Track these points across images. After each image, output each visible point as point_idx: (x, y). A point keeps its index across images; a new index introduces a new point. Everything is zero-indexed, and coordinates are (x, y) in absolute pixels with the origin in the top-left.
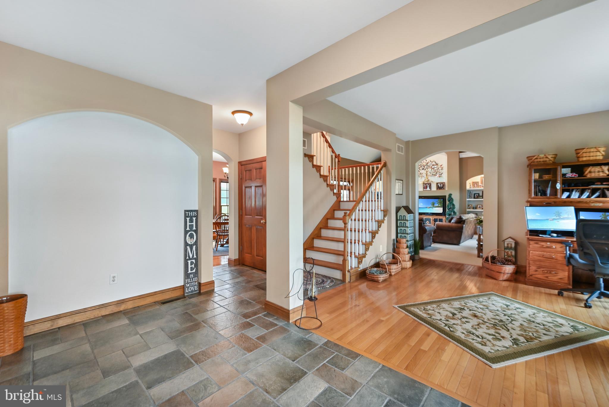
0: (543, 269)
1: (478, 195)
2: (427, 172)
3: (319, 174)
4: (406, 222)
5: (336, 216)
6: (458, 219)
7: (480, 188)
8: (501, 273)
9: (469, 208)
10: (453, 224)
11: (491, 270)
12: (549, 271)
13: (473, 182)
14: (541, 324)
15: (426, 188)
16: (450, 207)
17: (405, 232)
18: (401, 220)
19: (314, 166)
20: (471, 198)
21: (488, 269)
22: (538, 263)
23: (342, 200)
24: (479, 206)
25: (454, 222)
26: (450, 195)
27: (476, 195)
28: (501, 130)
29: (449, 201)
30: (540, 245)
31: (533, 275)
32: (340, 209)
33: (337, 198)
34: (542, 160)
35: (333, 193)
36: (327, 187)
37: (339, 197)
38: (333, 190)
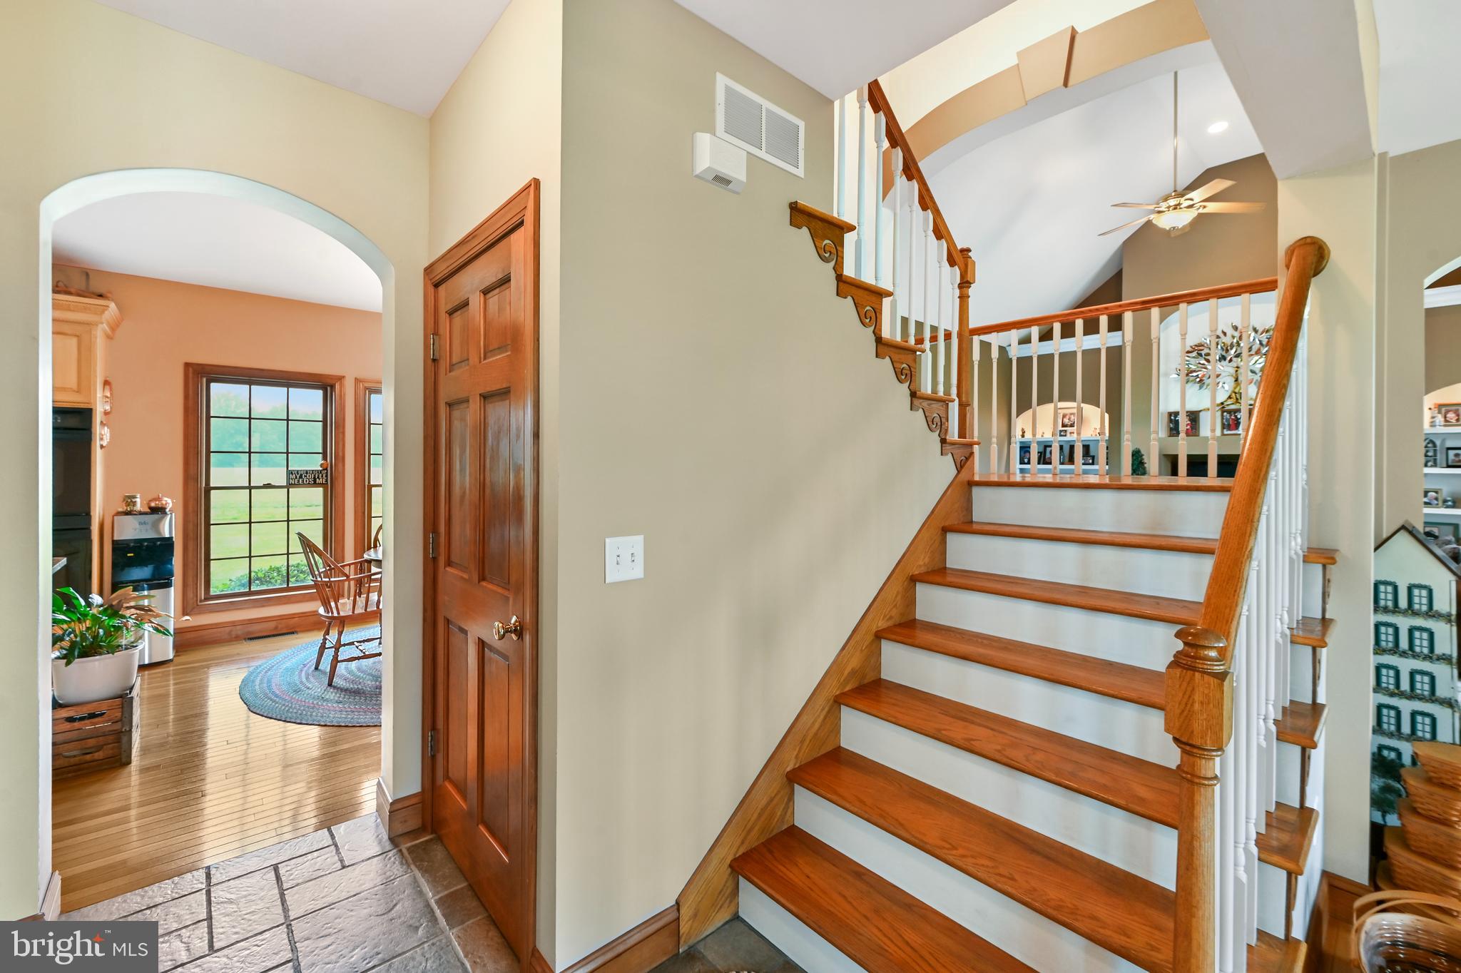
2: (1240, 371)
3: (873, 338)
5: (951, 562)
9: (1427, 503)
13: (1442, 406)
15: (1233, 426)
17: (1422, 687)
18: (1387, 612)
19: (845, 286)
20: (1434, 465)
23: (978, 477)
27: (1451, 452)
32: (973, 525)
33: (960, 467)
35: (940, 444)
36: (911, 409)
37: (968, 463)
38: (939, 424)
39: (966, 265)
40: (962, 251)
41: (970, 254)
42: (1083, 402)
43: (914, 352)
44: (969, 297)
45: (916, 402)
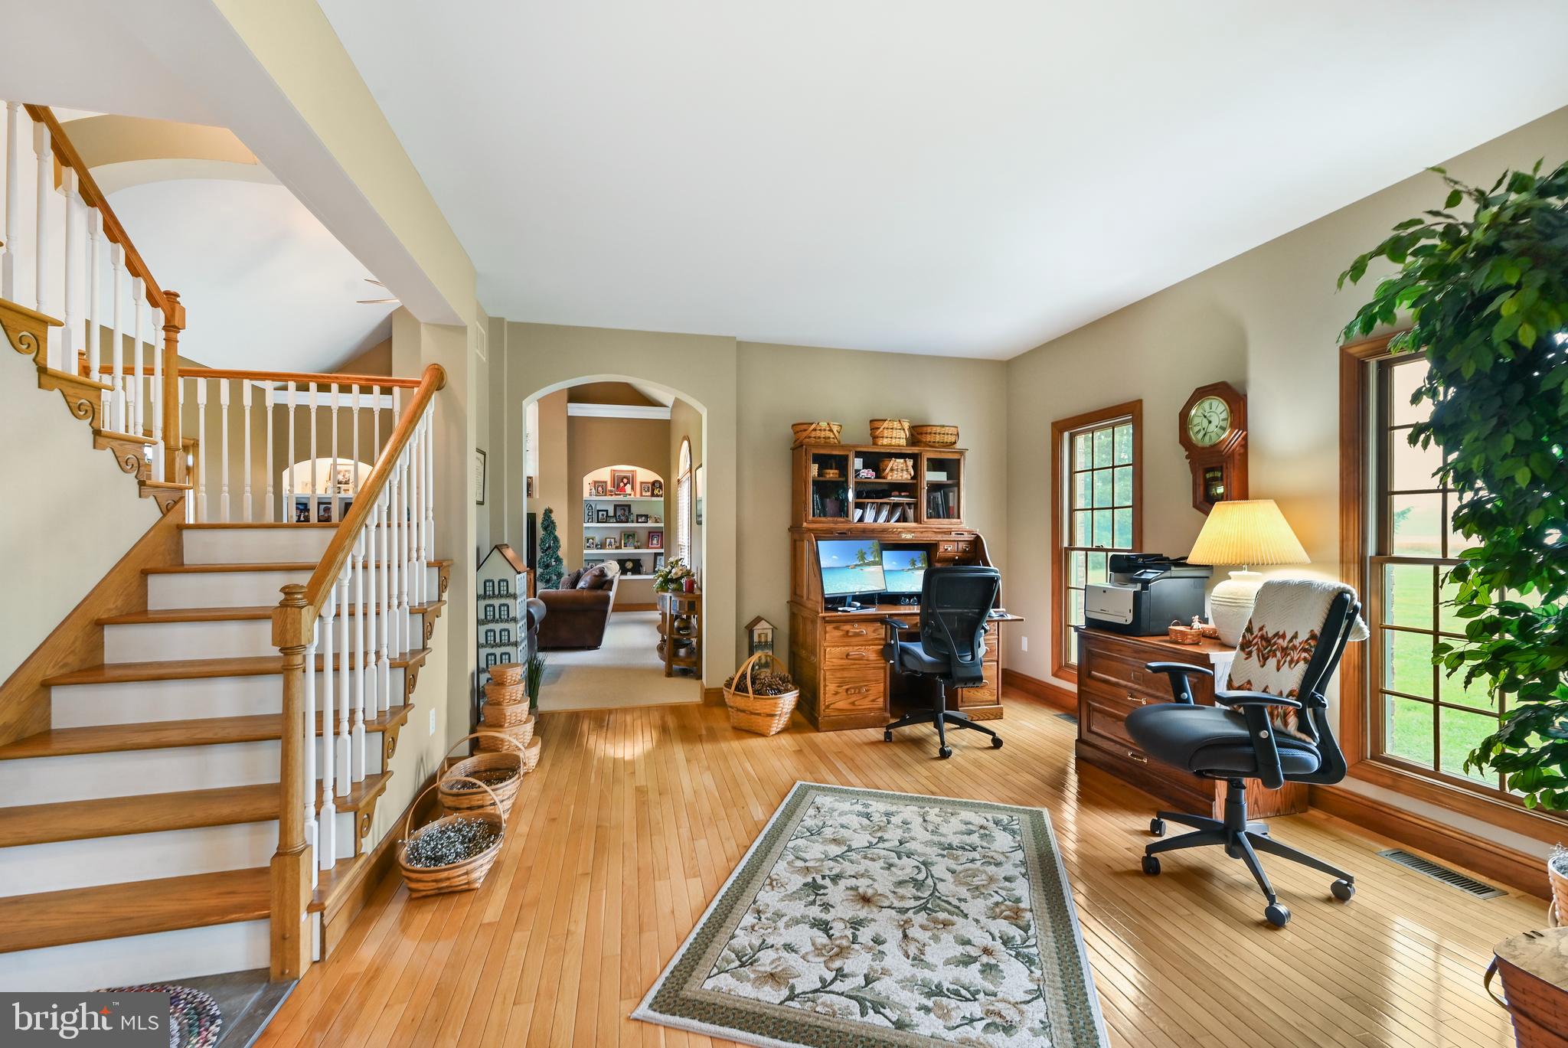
0: (847, 687)
1: (605, 513)
3: (33, 367)
4: (510, 602)
5: (154, 603)
6: (595, 576)
7: (610, 497)
8: (776, 715)
9: (588, 547)
10: (585, 593)
11: (752, 713)
12: (857, 687)
13: (595, 482)
14: (966, 847)
16: (547, 545)
17: (505, 638)
18: (490, 597)
20: (592, 522)
21: (743, 711)
22: (839, 675)
23: (190, 520)
24: (608, 540)
25: (587, 585)
26: (548, 512)
27: (600, 513)
28: (742, 348)
29: (545, 529)
30: (842, 630)
31: (831, 704)
32: (183, 564)
33: (166, 510)
34: (823, 434)
35: (138, 486)
36: (94, 448)
37: (177, 506)
38: (136, 465)
39: (173, 310)
40: (167, 293)
41: (178, 299)
42: (359, 461)
43: (98, 389)
44: (178, 342)
45: (100, 440)
